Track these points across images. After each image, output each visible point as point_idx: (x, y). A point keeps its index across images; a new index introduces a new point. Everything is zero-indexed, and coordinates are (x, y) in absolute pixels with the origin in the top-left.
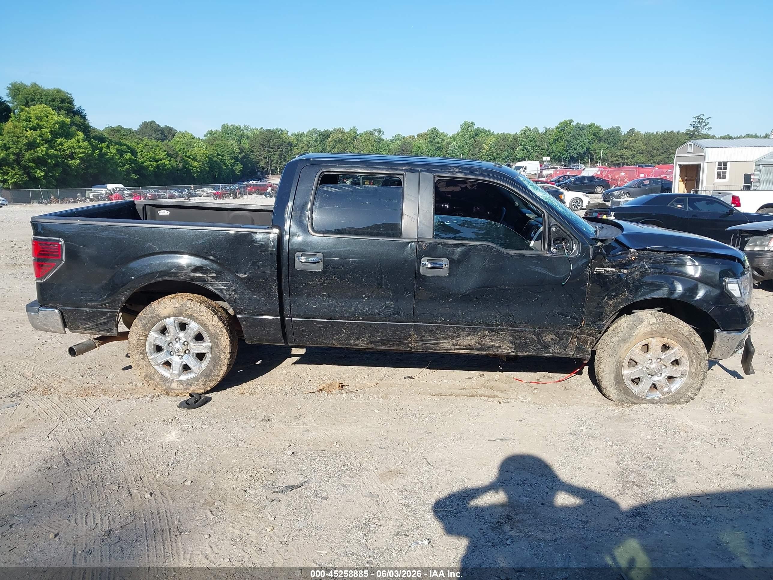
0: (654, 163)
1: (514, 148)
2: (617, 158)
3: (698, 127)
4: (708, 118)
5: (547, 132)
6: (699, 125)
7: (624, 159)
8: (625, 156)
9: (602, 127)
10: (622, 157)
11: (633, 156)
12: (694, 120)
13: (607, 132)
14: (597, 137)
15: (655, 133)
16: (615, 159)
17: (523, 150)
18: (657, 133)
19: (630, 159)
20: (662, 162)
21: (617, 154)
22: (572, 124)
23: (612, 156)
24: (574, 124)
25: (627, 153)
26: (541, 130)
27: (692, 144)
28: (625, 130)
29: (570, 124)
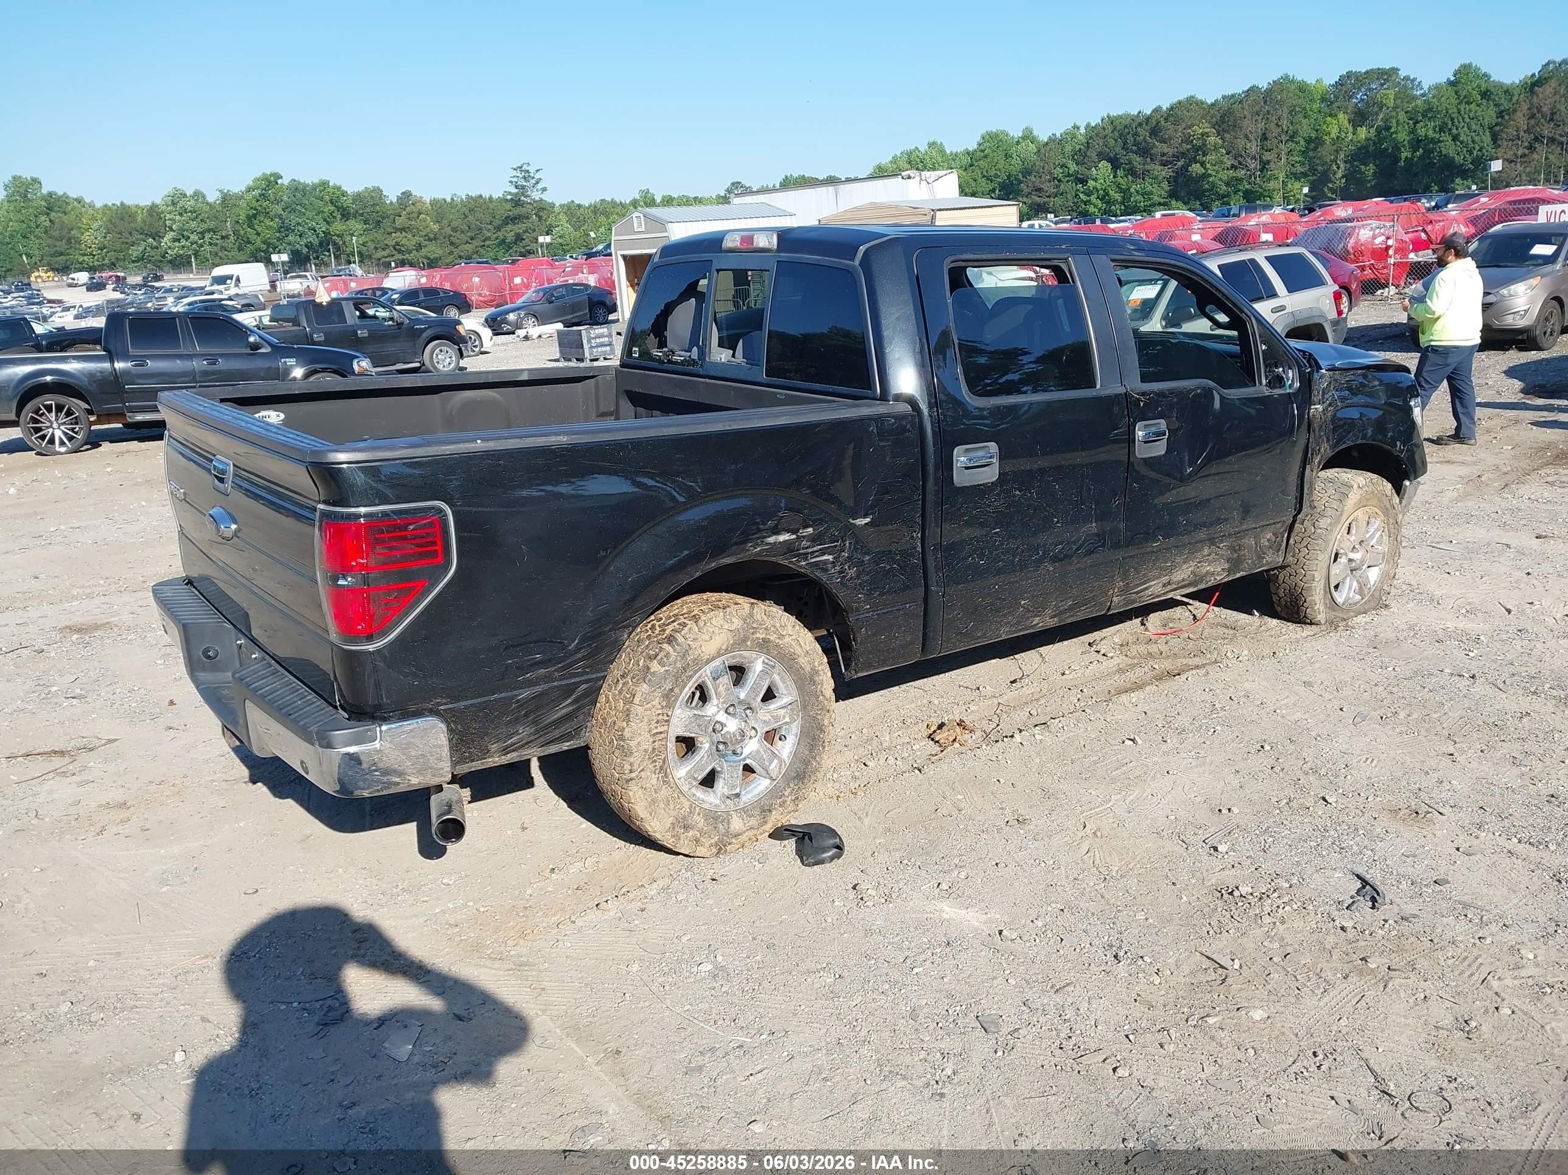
0: (460, 257)
1: (157, 236)
2: (387, 252)
3: (523, 187)
4: (537, 171)
5: (227, 200)
6: (525, 184)
7: (400, 251)
8: (403, 246)
9: (344, 188)
10: (397, 247)
11: (419, 247)
12: (514, 173)
13: (358, 197)
14: (338, 209)
15: (449, 200)
16: (385, 253)
17: (179, 240)
18: (452, 199)
19: (414, 252)
20: (473, 256)
21: (386, 242)
22: (279, 181)
23: (376, 248)
24: (285, 181)
25: (408, 241)
26: (213, 197)
27: (642, 215)
28: (392, 195)
29: (277, 183)
